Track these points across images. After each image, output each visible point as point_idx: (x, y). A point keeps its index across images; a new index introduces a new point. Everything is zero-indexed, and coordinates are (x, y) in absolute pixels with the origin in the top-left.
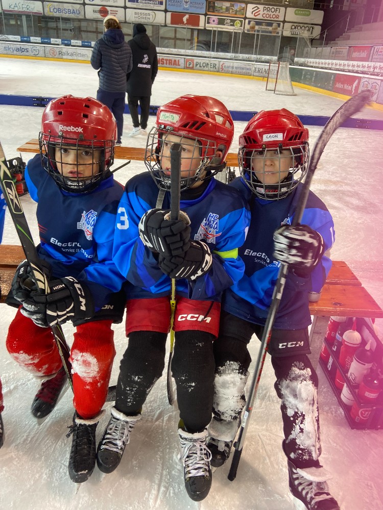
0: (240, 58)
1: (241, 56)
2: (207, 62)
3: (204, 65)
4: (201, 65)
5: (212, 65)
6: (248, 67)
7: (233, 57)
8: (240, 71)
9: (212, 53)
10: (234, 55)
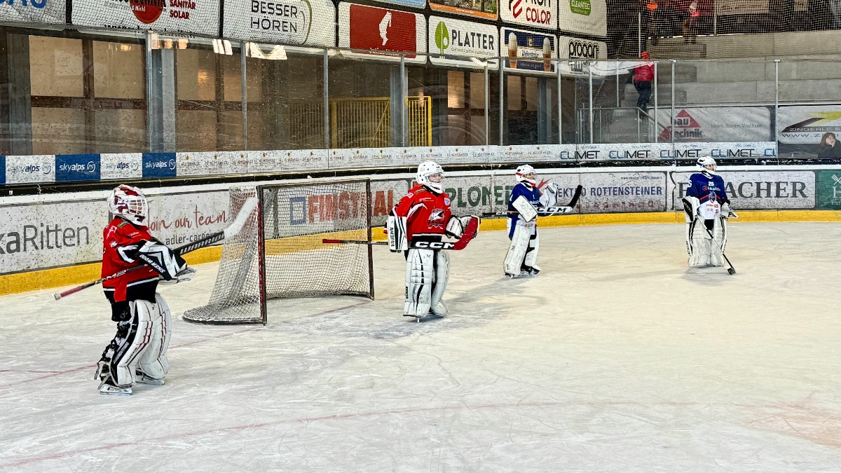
0: (602, 157)
1: (604, 151)
2: (485, 182)
3: (475, 195)
4: (465, 199)
5: (503, 192)
6: (649, 184)
7: (572, 155)
8: (611, 199)
9: (494, 148)
10: (571, 148)
